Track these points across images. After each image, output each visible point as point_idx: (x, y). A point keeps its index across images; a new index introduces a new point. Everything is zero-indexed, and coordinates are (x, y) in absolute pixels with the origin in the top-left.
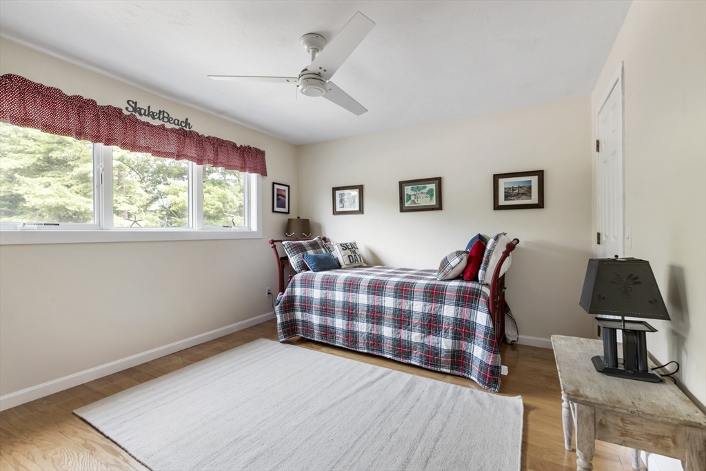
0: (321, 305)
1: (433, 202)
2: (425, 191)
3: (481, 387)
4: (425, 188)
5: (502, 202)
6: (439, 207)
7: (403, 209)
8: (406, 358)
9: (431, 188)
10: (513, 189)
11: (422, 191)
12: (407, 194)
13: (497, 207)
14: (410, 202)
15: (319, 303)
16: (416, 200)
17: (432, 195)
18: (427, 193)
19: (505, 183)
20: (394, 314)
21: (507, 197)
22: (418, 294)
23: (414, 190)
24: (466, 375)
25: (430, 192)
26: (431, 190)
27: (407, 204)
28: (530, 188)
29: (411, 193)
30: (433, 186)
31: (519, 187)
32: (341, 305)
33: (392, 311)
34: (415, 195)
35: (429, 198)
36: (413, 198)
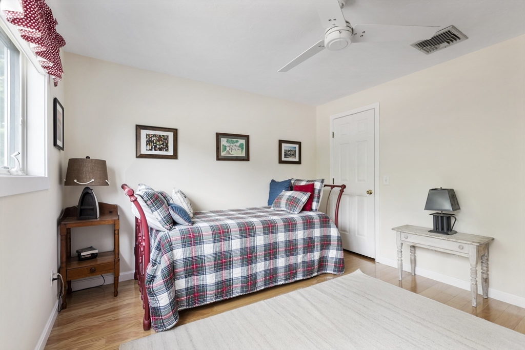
0: (215, 260)
1: (243, 154)
2: (238, 144)
3: (336, 275)
4: (237, 142)
5: (284, 159)
6: (247, 158)
7: (219, 158)
8: (292, 278)
9: (242, 142)
10: (289, 151)
11: (235, 144)
12: (223, 145)
13: (281, 162)
14: (225, 152)
15: (212, 259)
16: (230, 151)
17: (242, 149)
18: (239, 146)
19: (285, 146)
20: (286, 246)
21: (286, 156)
22: (280, 227)
23: (229, 143)
24: (324, 272)
25: (241, 146)
26: (242, 144)
27: (223, 154)
28: (295, 151)
29: (227, 144)
30: (243, 141)
31: (291, 150)
32: (239, 253)
33: (284, 244)
34: (229, 146)
35: (240, 151)
36: (228, 149)
